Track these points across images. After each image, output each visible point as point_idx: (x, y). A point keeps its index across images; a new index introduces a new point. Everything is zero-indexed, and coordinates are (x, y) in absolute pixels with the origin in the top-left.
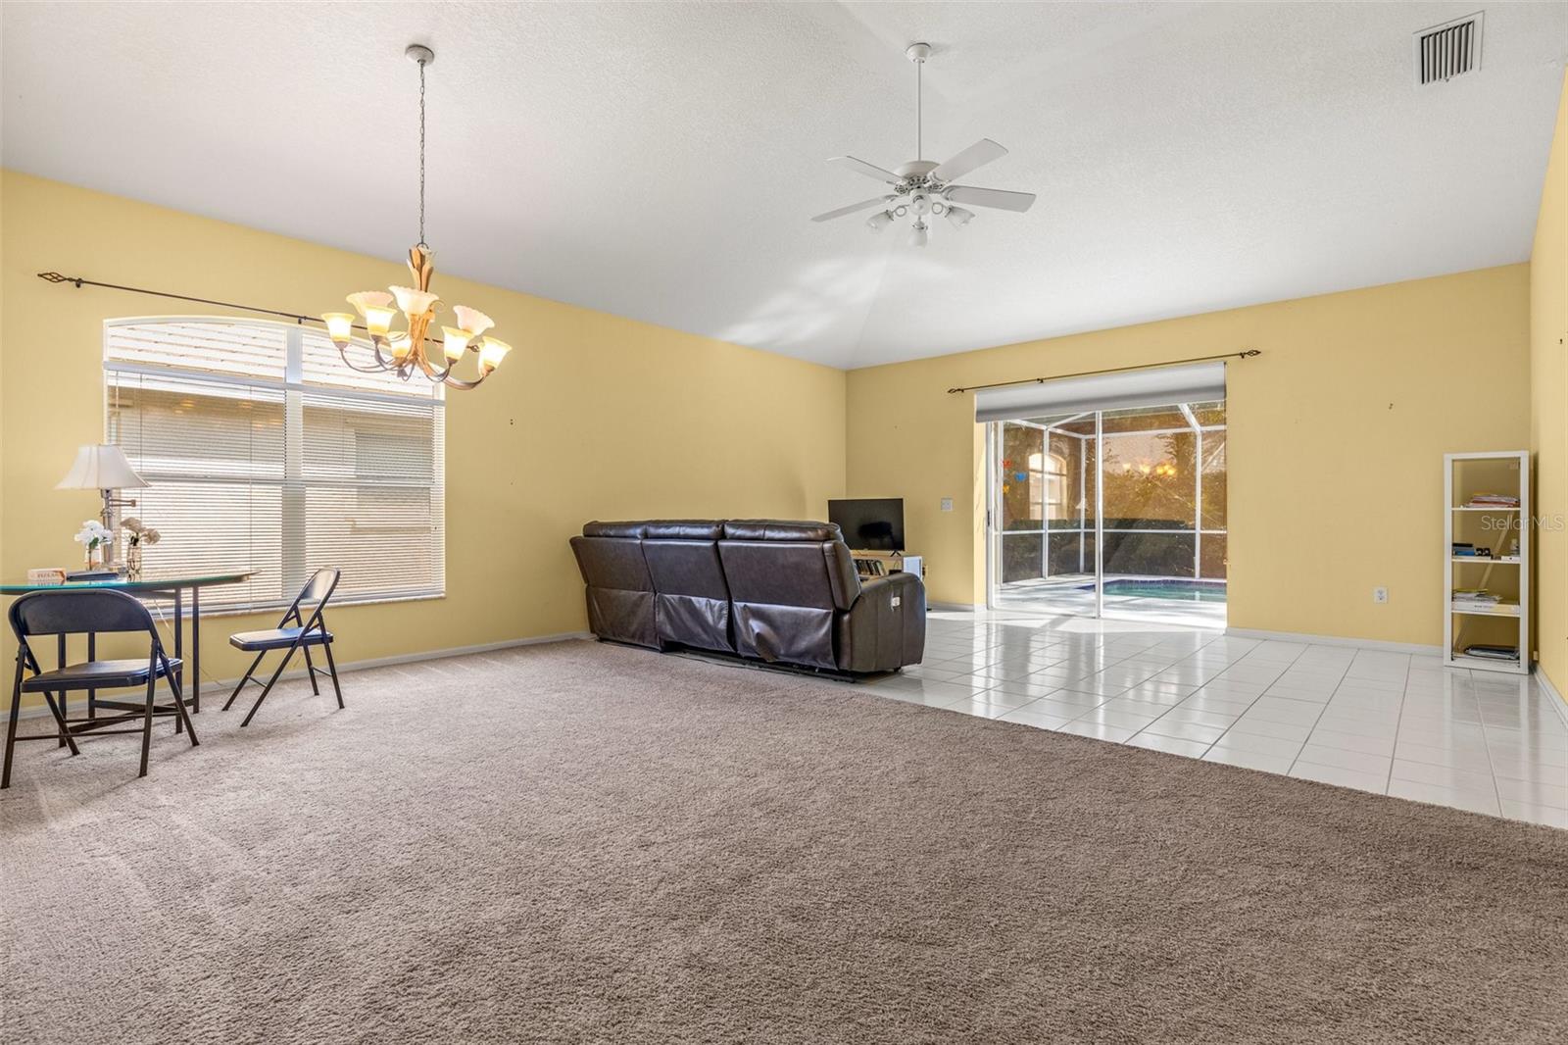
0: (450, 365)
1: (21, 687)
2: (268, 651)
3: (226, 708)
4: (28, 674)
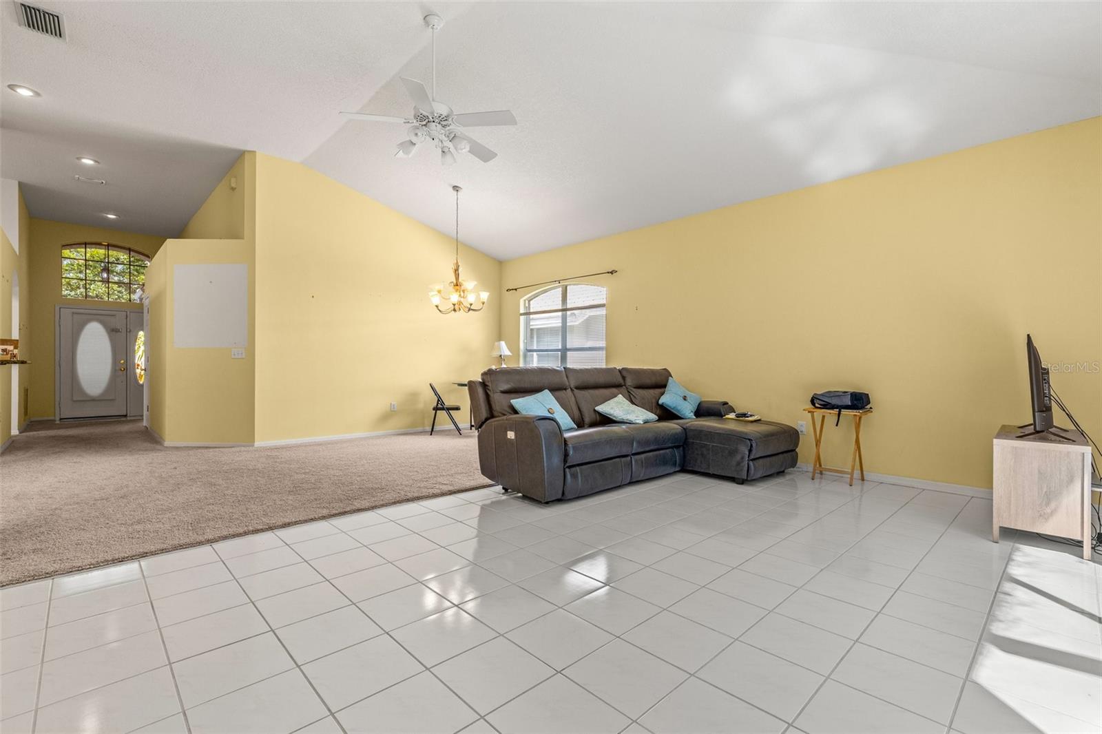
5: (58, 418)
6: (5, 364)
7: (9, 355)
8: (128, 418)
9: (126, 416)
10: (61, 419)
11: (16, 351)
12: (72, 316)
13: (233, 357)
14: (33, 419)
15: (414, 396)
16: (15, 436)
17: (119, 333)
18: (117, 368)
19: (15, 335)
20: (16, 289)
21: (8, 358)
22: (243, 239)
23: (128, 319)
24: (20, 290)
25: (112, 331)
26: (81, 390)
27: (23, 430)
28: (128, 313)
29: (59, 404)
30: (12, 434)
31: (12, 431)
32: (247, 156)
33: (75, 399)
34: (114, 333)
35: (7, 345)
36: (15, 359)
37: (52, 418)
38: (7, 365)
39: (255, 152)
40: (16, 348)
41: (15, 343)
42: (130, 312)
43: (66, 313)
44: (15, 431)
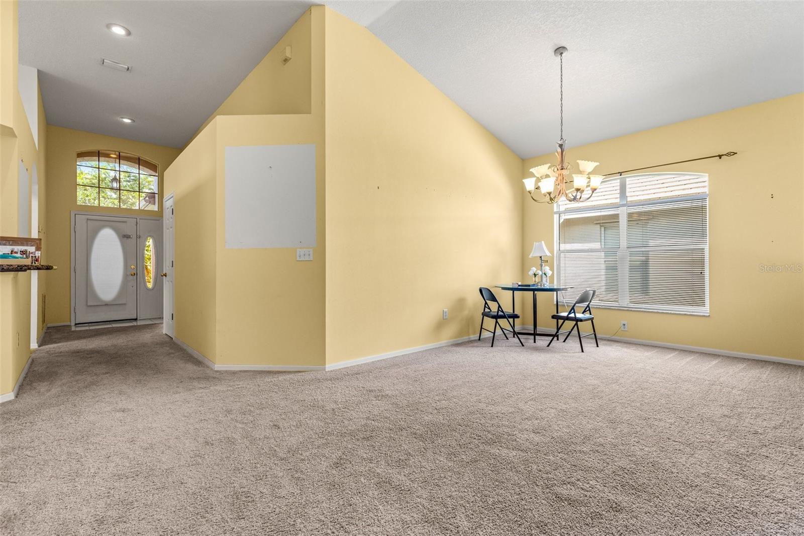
0: (550, 195)
1: (485, 314)
2: (566, 321)
3: (564, 341)
4: (487, 310)
5: (73, 324)
6: (25, 270)
7: (30, 259)
8: (139, 323)
9: (136, 320)
10: (76, 324)
11: (38, 254)
12: (87, 222)
13: (298, 259)
14: (49, 325)
15: (461, 302)
16: (35, 351)
17: (130, 239)
18: (128, 273)
19: (35, 235)
20: (35, 188)
21: (28, 262)
22: (309, 112)
23: (138, 225)
24: (39, 189)
25: (124, 237)
26: (96, 296)
27: (42, 342)
28: (138, 219)
29: (75, 309)
30: (31, 348)
31: (31, 345)
32: (314, 11)
33: (89, 304)
34: (126, 238)
35: (27, 245)
36: (37, 263)
37: (68, 323)
38: (28, 271)
39: (324, 5)
40: (38, 249)
41: (37, 243)
42: (140, 219)
43: (81, 219)
44: (34, 345)
